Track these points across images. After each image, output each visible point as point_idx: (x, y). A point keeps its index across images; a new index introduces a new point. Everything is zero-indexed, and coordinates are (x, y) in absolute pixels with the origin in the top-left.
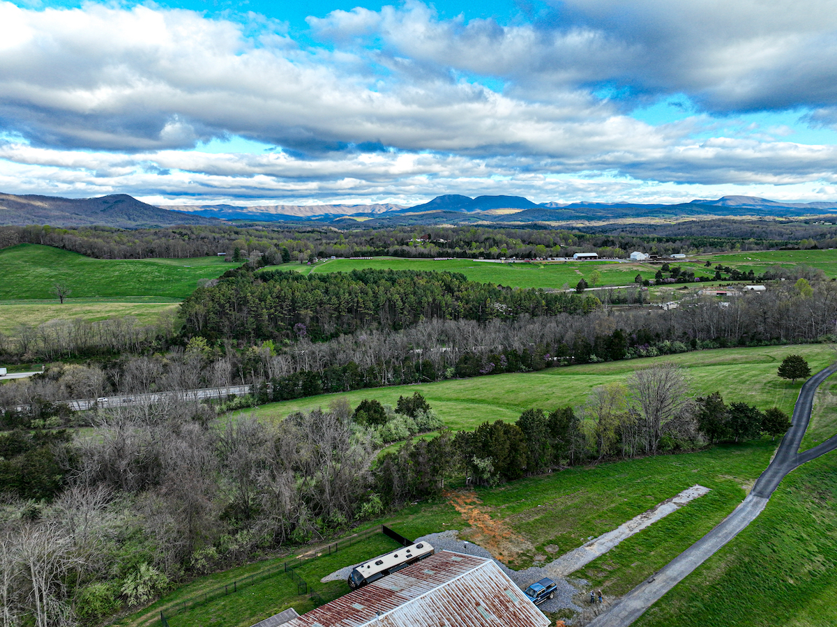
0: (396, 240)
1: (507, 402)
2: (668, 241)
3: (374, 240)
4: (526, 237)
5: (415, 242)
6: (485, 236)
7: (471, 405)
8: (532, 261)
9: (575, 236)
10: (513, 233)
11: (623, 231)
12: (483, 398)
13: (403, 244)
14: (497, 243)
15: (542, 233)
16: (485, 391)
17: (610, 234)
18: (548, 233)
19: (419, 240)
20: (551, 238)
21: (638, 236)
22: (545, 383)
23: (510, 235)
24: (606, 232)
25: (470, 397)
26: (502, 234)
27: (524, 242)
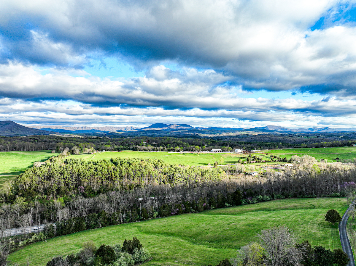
0: (134, 143)
1: (185, 235)
2: (248, 144)
3: (124, 143)
4: (190, 142)
5: (142, 144)
6: (173, 141)
7: (166, 237)
8: (194, 153)
9: (211, 141)
10: (185, 140)
11: (229, 139)
12: (173, 232)
13: (137, 145)
14: (178, 144)
15: (197, 140)
16: (174, 227)
17: (224, 141)
18: (200, 140)
19: (144, 143)
20: (201, 142)
21: (236, 141)
22: (205, 221)
23: (183, 141)
24: (223, 139)
25: (166, 231)
26: (180, 141)
27: (190, 144)
